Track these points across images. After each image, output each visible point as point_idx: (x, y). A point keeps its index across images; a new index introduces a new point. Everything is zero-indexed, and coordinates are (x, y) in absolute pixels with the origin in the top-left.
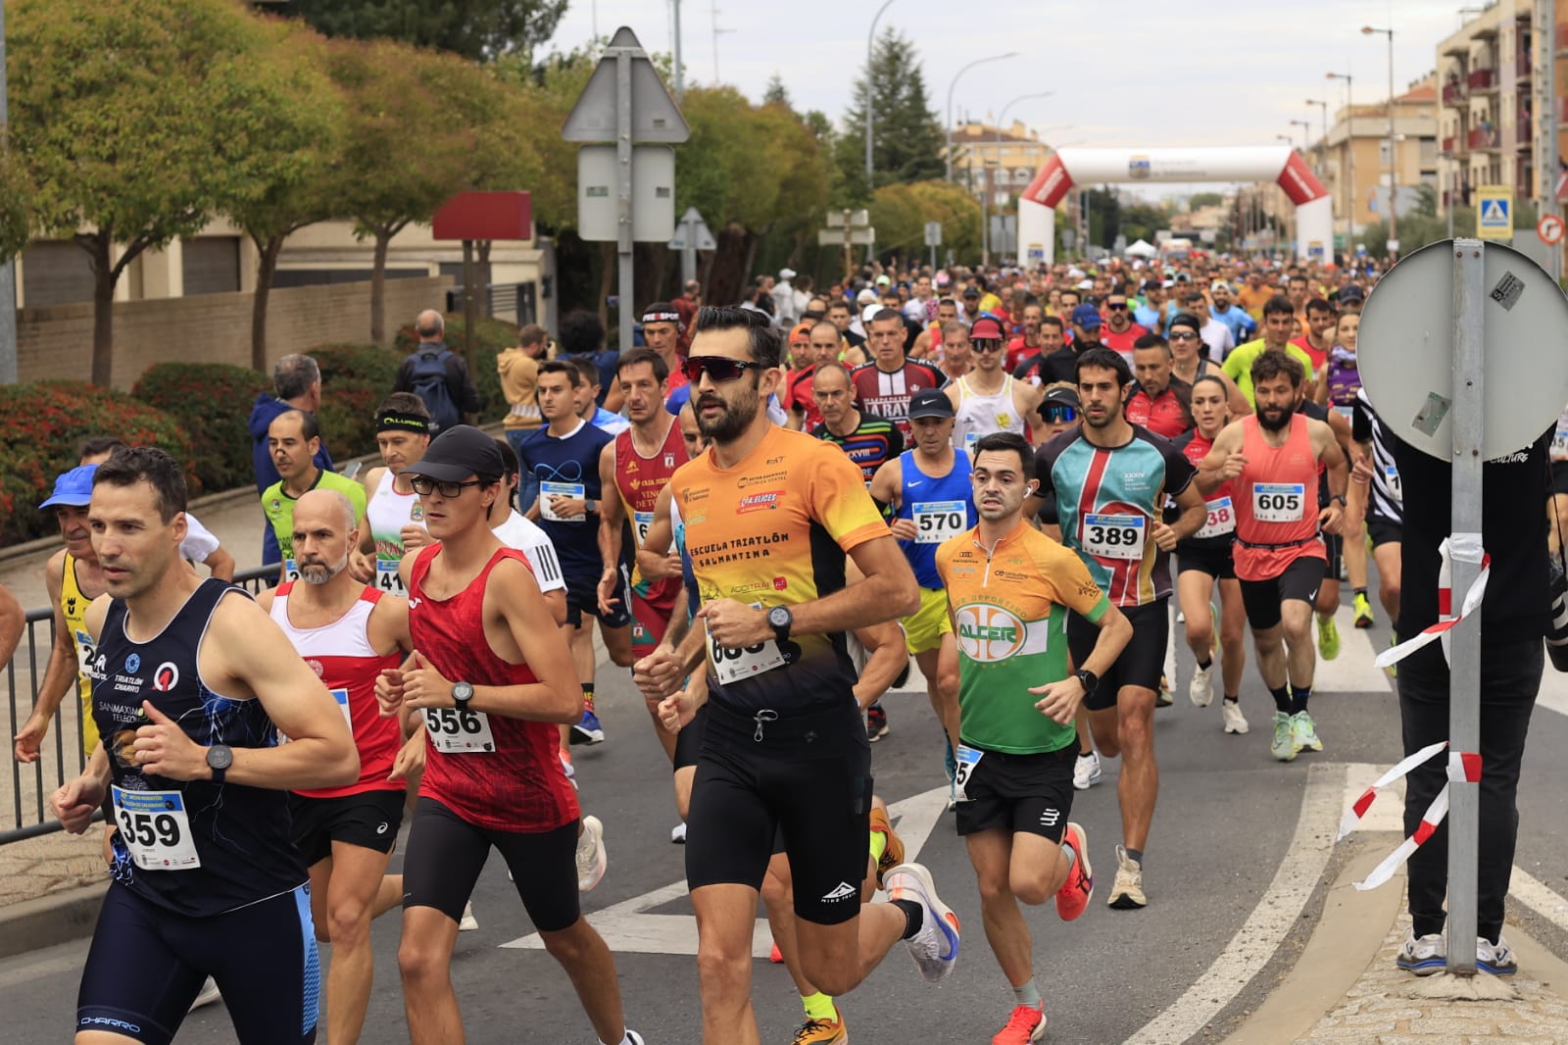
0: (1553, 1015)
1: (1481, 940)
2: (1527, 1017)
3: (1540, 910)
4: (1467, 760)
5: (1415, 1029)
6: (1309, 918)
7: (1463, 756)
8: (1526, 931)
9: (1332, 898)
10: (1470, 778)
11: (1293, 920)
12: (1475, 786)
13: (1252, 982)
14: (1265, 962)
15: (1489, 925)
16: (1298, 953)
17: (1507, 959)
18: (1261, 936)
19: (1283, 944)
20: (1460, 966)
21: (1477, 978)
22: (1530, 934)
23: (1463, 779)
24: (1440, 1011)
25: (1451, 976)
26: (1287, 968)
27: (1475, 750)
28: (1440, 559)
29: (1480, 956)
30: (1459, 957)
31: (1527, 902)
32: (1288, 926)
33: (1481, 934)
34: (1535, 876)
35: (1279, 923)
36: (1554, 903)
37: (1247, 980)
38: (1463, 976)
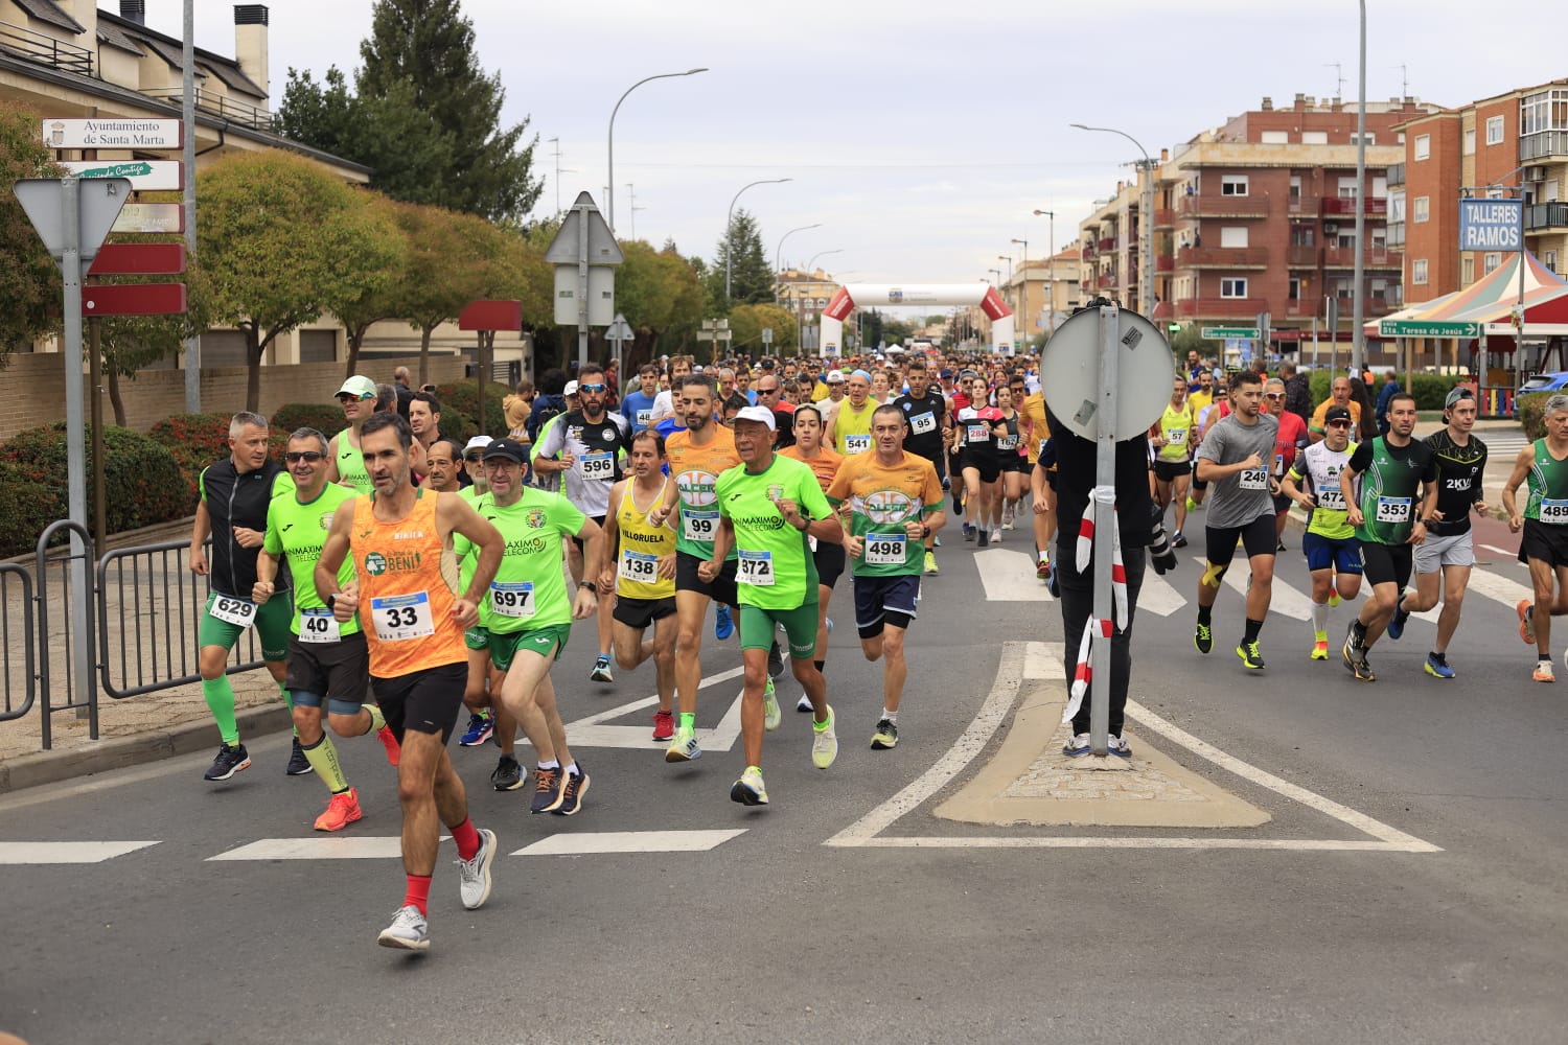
0: (1154, 781)
1: (1110, 735)
2: (1139, 781)
3: (1145, 722)
4: (1103, 625)
5: (1071, 787)
6: (1005, 727)
7: (1102, 622)
8: (1137, 734)
9: (1019, 715)
11: (996, 728)
12: (1108, 640)
13: (971, 763)
14: (978, 752)
15: (1115, 726)
16: (999, 747)
17: (1126, 747)
18: (976, 737)
19: (989, 742)
21: (1108, 757)
22: (1140, 737)
23: (1102, 636)
24: (1086, 776)
25: (1093, 756)
26: (993, 755)
27: (1108, 619)
28: (1088, 501)
29: (1110, 745)
30: (1098, 745)
31: (1137, 719)
32: (992, 732)
33: (1110, 732)
34: (1141, 704)
35: (987, 730)
36: (1153, 720)
37: (967, 762)
38: (1100, 756)
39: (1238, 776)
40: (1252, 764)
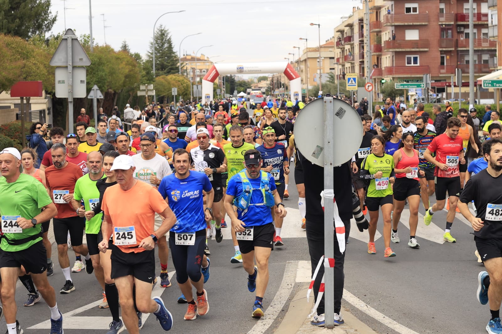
3: (356, 306)
4: (330, 260)
6: (284, 311)
7: (329, 259)
8: (351, 313)
9: (292, 304)
10: (331, 266)
11: (279, 312)
12: (333, 268)
13: (265, 332)
14: (270, 326)
16: (280, 322)
18: (269, 317)
19: (275, 320)
20: (329, 325)
21: (334, 329)
22: (353, 314)
23: (329, 266)
25: (326, 329)
26: (276, 327)
27: (333, 257)
28: (320, 198)
29: (335, 319)
30: (329, 322)
31: (352, 304)
32: (277, 314)
34: (355, 295)
35: (275, 313)
36: (361, 304)
37: (264, 331)
38: (330, 328)
40: (410, 328)
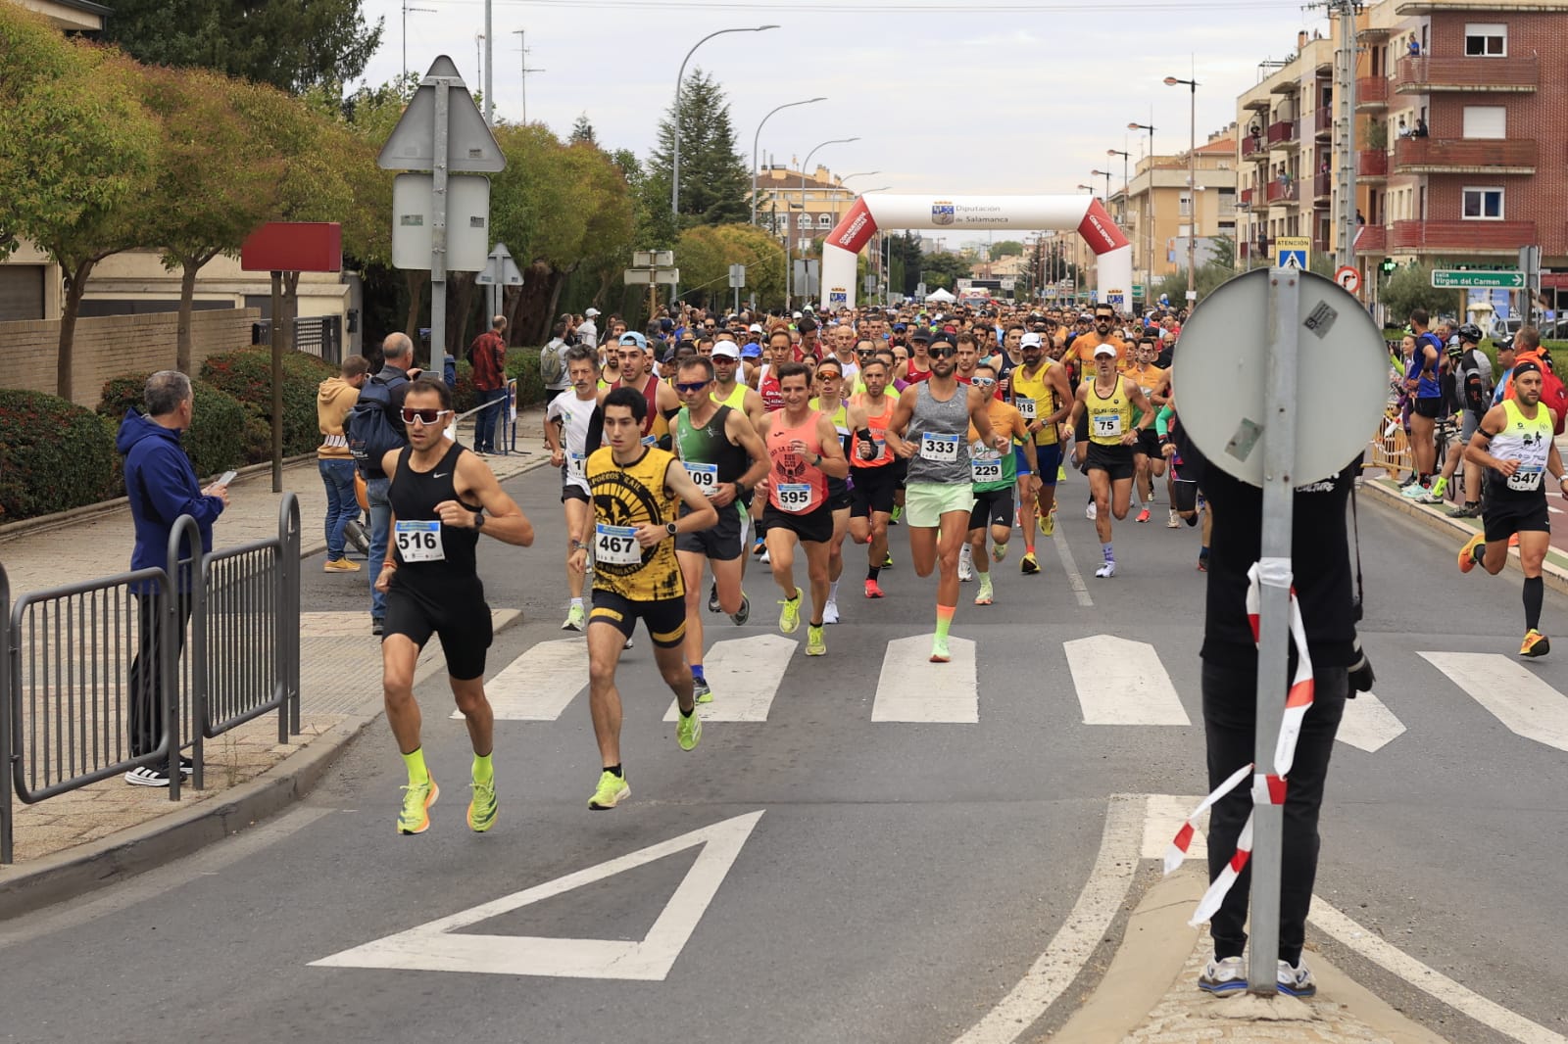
0: (1352, 1036)
1: (1282, 963)
2: (1327, 1037)
3: (1337, 936)
4: (1274, 786)
6: (1111, 942)
7: (1268, 778)
8: (1324, 956)
9: (1134, 922)
10: (1274, 800)
11: (1095, 943)
12: (1279, 808)
13: (1055, 1003)
14: (1068, 984)
15: (1290, 946)
16: (1101, 976)
17: (1307, 981)
18: (1064, 959)
19: (1085, 967)
20: (1261, 986)
21: (1277, 999)
22: (1328, 959)
23: (1268, 801)
24: (1240, 1030)
25: (1252, 997)
26: (1089, 990)
28: (1248, 582)
29: (1280, 979)
30: (1261, 979)
31: (1325, 928)
32: (1090, 950)
33: (1281, 957)
34: (1334, 904)
35: (1082, 946)
36: (1351, 930)
37: (1050, 1001)
38: (1264, 996)
39: (1488, 1028)
40: (1511, 1008)
